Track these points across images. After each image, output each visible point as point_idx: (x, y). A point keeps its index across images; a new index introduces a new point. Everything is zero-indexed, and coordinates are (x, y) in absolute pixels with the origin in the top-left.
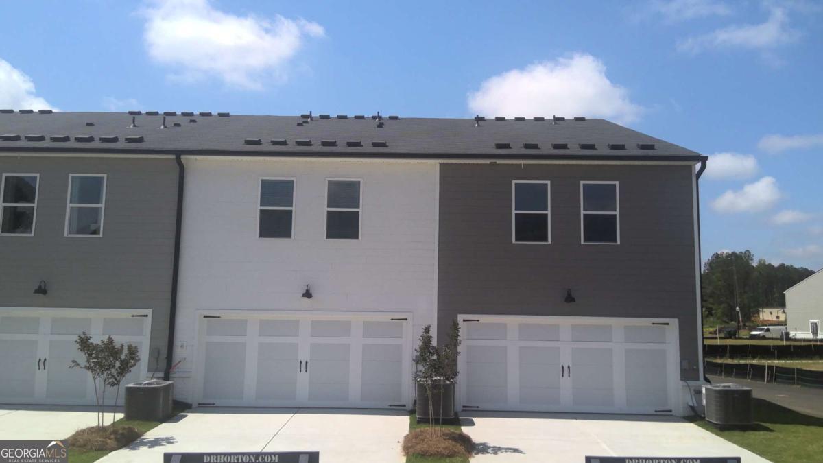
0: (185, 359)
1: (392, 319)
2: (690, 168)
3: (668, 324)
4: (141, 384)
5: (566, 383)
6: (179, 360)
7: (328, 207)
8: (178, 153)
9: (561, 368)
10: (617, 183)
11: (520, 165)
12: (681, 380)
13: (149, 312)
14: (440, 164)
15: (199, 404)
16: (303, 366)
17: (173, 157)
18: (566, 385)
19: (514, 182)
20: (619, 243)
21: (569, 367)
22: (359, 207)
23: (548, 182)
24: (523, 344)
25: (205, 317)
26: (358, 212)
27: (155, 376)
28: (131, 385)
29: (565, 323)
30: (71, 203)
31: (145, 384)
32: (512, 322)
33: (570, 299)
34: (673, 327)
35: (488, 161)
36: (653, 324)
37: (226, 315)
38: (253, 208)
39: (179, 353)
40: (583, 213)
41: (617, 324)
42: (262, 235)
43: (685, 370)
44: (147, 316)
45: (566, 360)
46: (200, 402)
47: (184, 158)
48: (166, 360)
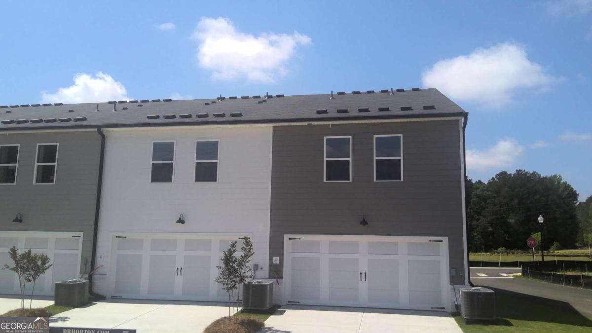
0: (103, 266)
1: (240, 238)
2: (458, 121)
3: (442, 241)
4: (67, 282)
5: (363, 286)
6: (98, 266)
7: (196, 160)
8: (99, 127)
9: (360, 274)
10: (401, 135)
11: (329, 125)
12: (451, 284)
13: (81, 234)
14: (274, 127)
15: (112, 297)
16: (179, 271)
17: (96, 130)
18: (363, 287)
19: (325, 138)
20: (402, 180)
21: (365, 274)
22: (217, 159)
23: (350, 137)
24: (333, 256)
25: (117, 237)
26: (217, 163)
27: (83, 276)
28: (59, 282)
29: (363, 240)
30: (38, 162)
31: (69, 282)
32: (324, 239)
33: (364, 223)
34: (444, 244)
35: (306, 123)
36: (430, 241)
37: (130, 236)
38: (148, 162)
39: (99, 261)
40: (375, 158)
41: (402, 241)
42: (154, 180)
43: (453, 276)
44: (80, 236)
45: (363, 268)
46: (113, 295)
47: (105, 130)
48: (90, 264)
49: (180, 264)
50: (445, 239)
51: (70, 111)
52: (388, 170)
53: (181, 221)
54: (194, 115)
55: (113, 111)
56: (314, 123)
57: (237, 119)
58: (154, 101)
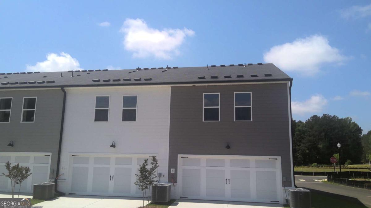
0: (64, 174)
2: (286, 84)
3: (277, 159)
4: (41, 184)
6: (61, 174)
7: (123, 107)
8: (63, 87)
9: (225, 180)
10: (251, 93)
11: (206, 86)
12: (283, 186)
13: (50, 154)
14: (171, 87)
15: (69, 193)
16: (112, 177)
17: (60, 88)
18: (228, 188)
20: (252, 120)
21: (229, 179)
22: (136, 107)
23: (219, 93)
24: (208, 168)
25: (73, 156)
26: (136, 109)
27: (51, 181)
28: (36, 184)
29: (227, 158)
30: (24, 108)
32: (203, 158)
33: (228, 147)
34: (278, 161)
35: (191, 85)
36: (270, 159)
37: (81, 155)
38: (93, 109)
39: (61, 171)
40: (235, 107)
41: (252, 159)
42: (96, 120)
43: (284, 181)
44: (50, 155)
45: (228, 176)
47: (66, 89)
48: (56, 173)
49: (112, 173)
50: (279, 158)
51: (44, 77)
52: (243, 114)
53: (113, 146)
54: (122, 79)
55: (71, 76)
56: (196, 85)
57: (149, 82)
58: (97, 71)
